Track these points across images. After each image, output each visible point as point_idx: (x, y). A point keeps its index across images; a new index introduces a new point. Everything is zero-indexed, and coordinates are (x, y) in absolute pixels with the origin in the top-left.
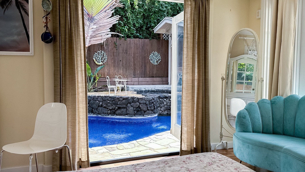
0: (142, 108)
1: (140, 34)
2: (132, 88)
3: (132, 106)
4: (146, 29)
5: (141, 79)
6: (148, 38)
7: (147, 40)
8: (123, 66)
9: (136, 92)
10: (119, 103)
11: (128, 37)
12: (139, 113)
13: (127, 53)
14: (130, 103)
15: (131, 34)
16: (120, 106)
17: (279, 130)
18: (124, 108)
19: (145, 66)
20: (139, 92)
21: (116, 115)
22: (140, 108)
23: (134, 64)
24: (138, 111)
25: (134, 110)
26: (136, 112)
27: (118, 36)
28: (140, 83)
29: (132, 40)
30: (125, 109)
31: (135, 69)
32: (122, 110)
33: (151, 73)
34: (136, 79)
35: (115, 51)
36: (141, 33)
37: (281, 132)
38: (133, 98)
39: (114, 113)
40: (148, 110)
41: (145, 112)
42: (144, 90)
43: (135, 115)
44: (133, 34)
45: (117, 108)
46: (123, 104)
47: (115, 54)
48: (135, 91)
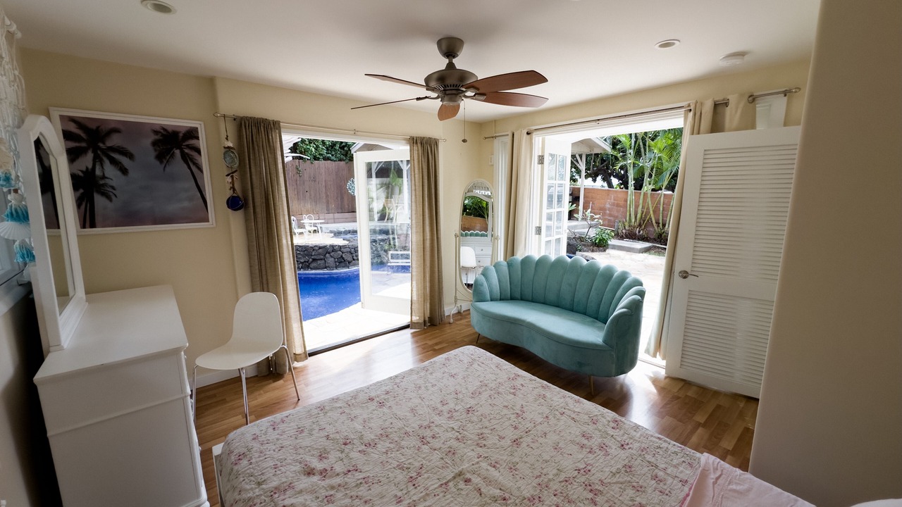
0: (345, 259)
1: (333, 155)
2: (327, 228)
3: (332, 257)
4: (340, 147)
5: (337, 215)
6: (344, 160)
7: (342, 163)
8: (310, 198)
9: (332, 235)
10: (313, 254)
11: (316, 158)
12: (343, 264)
13: (315, 181)
14: (329, 253)
15: (320, 154)
16: (315, 257)
17: (518, 295)
18: (321, 259)
19: (342, 198)
20: (337, 234)
21: (311, 269)
22: (343, 258)
23: (327, 196)
24: (341, 262)
25: (336, 262)
26: (337, 264)
27: (301, 158)
28: (336, 220)
29: (322, 162)
30: (323, 261)
31: (328, 203)
32: (319, 262)
33: (350, 207)
34: (331, 215)
35: (298, 179)
36: (333, 153)
37: (519, 298)
38: (332, 246)
39: (308, 267)
40: (354, 260)
41: (349, 262)
42: (344, 230)
43: (336, 267)
44: (322, 155)
45: (311, 260)
46: (319, 254)
47: (298, 182)
48: (331, 232)
